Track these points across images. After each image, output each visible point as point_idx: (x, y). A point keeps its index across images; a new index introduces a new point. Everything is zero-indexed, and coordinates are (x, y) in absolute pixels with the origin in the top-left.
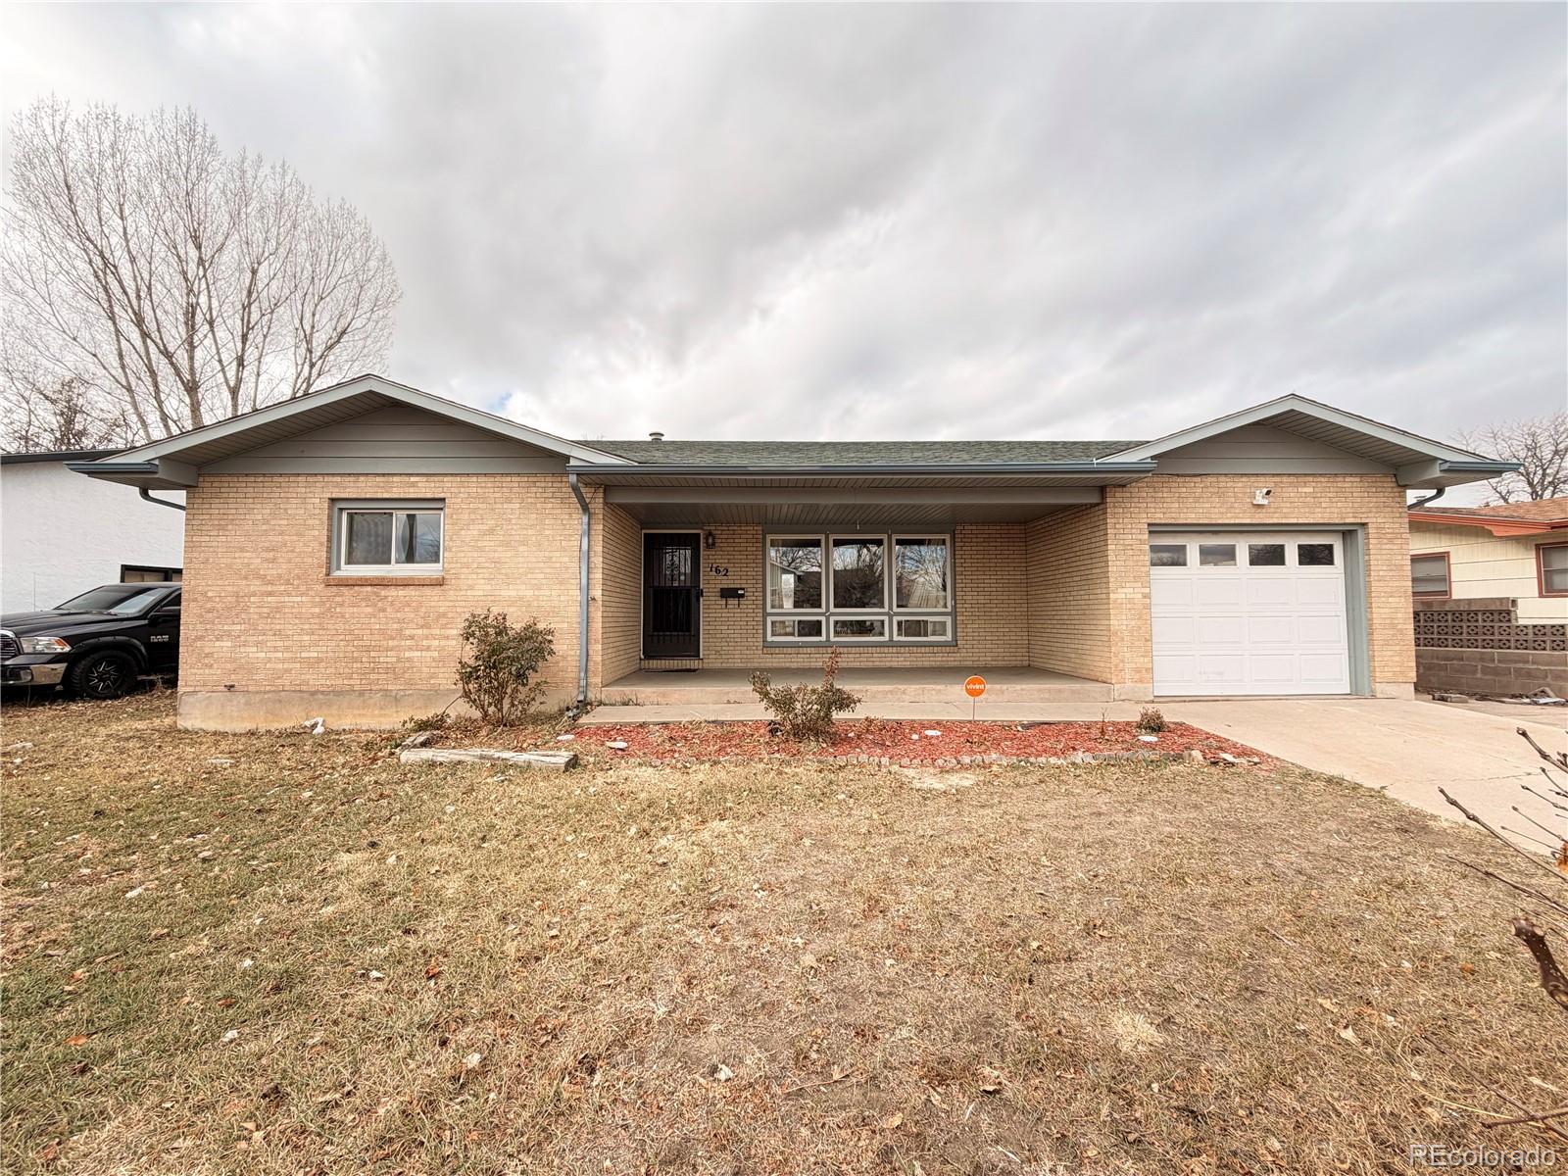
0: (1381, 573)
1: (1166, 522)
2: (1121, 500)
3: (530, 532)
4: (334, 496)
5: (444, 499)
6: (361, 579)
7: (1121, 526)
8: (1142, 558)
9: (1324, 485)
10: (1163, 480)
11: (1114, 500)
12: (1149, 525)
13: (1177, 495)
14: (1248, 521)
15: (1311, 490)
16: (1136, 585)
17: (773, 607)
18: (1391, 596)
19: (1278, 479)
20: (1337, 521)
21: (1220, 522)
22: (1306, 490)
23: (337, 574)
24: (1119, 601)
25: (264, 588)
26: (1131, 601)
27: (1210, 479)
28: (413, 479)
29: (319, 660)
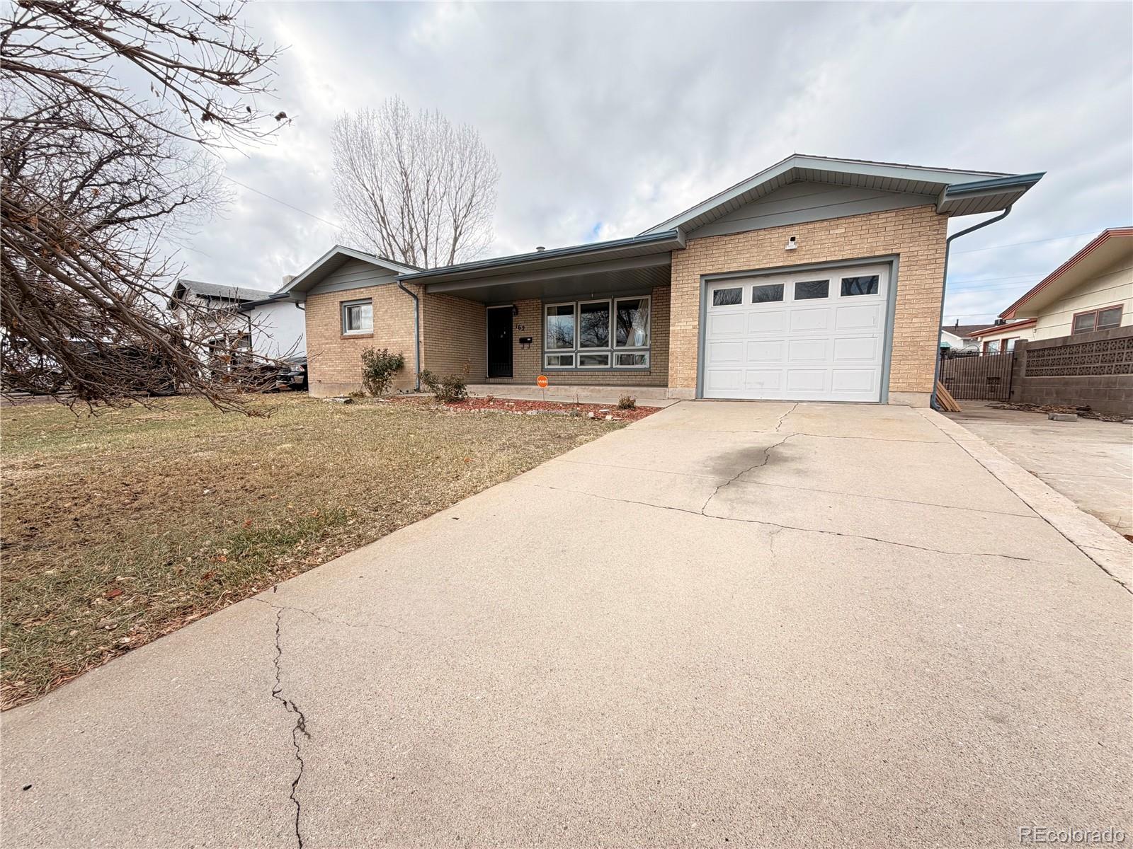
0: (907, 297)
1: (714, 272)
2: (681, 260)
3: (399, 310)
4: (343, 300)
5: (371, 298)
6: (352, 336)
7: (681, 278)
8: (694, 300)
9: (856, 224)
10: (714, 240)
11: (677, 260)
12: (702, 276)
13: (724, 250)
14: (781, 264)
15: (843, 230)
16: (688, 320)
17: (548, 348)
18: (915, 317)
19: (811, 226)
20: (866, 255)
21: (758, 267)
22: (838, 231)
23: (345, 334)
24: (676, 332)
25: (326, 341)
26: (684, 331)
27: (751, 235)
28: (362, 290)
29: (341, 370)
